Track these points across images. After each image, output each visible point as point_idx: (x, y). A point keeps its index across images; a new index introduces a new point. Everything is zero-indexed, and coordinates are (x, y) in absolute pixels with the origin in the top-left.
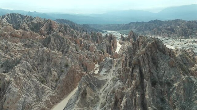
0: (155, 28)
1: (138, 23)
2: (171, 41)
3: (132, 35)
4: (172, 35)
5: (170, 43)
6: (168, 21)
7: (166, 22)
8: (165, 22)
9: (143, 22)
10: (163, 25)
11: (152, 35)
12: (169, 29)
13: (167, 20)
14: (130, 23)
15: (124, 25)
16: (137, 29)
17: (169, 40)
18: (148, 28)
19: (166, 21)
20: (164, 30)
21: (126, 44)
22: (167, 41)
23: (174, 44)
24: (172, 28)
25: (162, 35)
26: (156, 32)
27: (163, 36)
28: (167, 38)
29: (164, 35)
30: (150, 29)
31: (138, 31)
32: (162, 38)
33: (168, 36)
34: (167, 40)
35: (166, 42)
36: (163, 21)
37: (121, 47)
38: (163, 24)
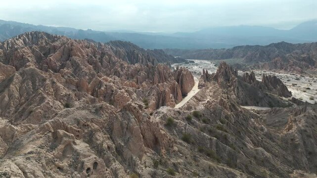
0: (278, 56)
1: (248, 47)
2: (304, 82)
3: (222, 70)
4: (309, 70)
5: (302, 87)
6: (305, 44)
7: (300, 46)
8: (298, 47)
9: (257, 46)
10: (294, 52)
11: (270, 70)
12: (304, 59)
13: (303, 43)
14: (235, 48)
15: (225, 50)
16: (246, 59)
17: (303, 79)
18: (265, 56)
19: (299, 44)
20: (295, 60)
21: (211, 88)
22: (296, 82)
23: (308, 89)
24: (309, 58)
25: (290, 70)
26: (279, 65)
27: (293, 71)
28: (299, 76)
29: (294, 69)
30: (269, 58)
31: (247, 62)
32: (289, 75)
33: (301, 72)
34: (298, 79)
35: (294, 85)
36: (294, 45)
37: (198, 93)
38: (295, 50)
